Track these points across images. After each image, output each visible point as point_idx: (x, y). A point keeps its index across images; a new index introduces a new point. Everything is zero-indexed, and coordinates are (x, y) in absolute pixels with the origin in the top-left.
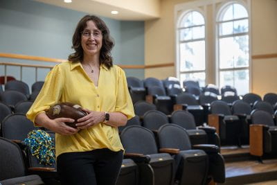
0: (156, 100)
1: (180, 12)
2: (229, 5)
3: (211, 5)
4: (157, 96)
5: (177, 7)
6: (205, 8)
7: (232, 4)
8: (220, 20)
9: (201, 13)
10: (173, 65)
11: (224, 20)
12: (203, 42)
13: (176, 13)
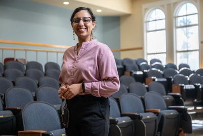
0: (132, 74)
1: (146, 9)
2: (183, 4)
3: (170, 4)
4: (133, 71)
5: (144, 6)
6: (166, 6)
7: (186, 3)
8: (177, 15)
9: (162, 10)
10: (141, 48)
11: (179, 15)
12: (164, 31)
13: (143, 10)
